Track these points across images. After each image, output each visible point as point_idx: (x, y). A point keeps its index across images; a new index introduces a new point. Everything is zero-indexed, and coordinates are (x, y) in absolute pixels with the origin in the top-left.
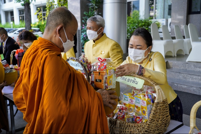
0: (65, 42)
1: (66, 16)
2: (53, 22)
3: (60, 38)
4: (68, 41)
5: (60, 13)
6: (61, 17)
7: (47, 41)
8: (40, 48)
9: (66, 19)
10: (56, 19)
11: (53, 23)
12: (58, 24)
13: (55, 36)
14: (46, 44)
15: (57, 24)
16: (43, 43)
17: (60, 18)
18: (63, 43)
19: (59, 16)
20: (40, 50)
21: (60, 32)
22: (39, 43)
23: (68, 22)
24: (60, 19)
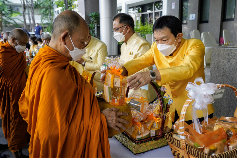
0: (73, 50)
1: (72, 21)
2: (58, 28)
3: (65, 46)
4: (76, 49)
5: (65, 18)
6: (66, 23)
7: (52, 50)
8: (43, 58)
9: (71, 25)
10: (61, 25)
11: (57, 30)
12: (63, 30)
13: (60, 43)
14: (50, 53)
15: (61, 30)
16: (47, 52)
17: (64, 23)
18: (70, 52)
19: (64, 22)
20: (42, 61)
21: (65, 39)
22: (44, 53)
23: (74, 28)
24: (64, 25)
